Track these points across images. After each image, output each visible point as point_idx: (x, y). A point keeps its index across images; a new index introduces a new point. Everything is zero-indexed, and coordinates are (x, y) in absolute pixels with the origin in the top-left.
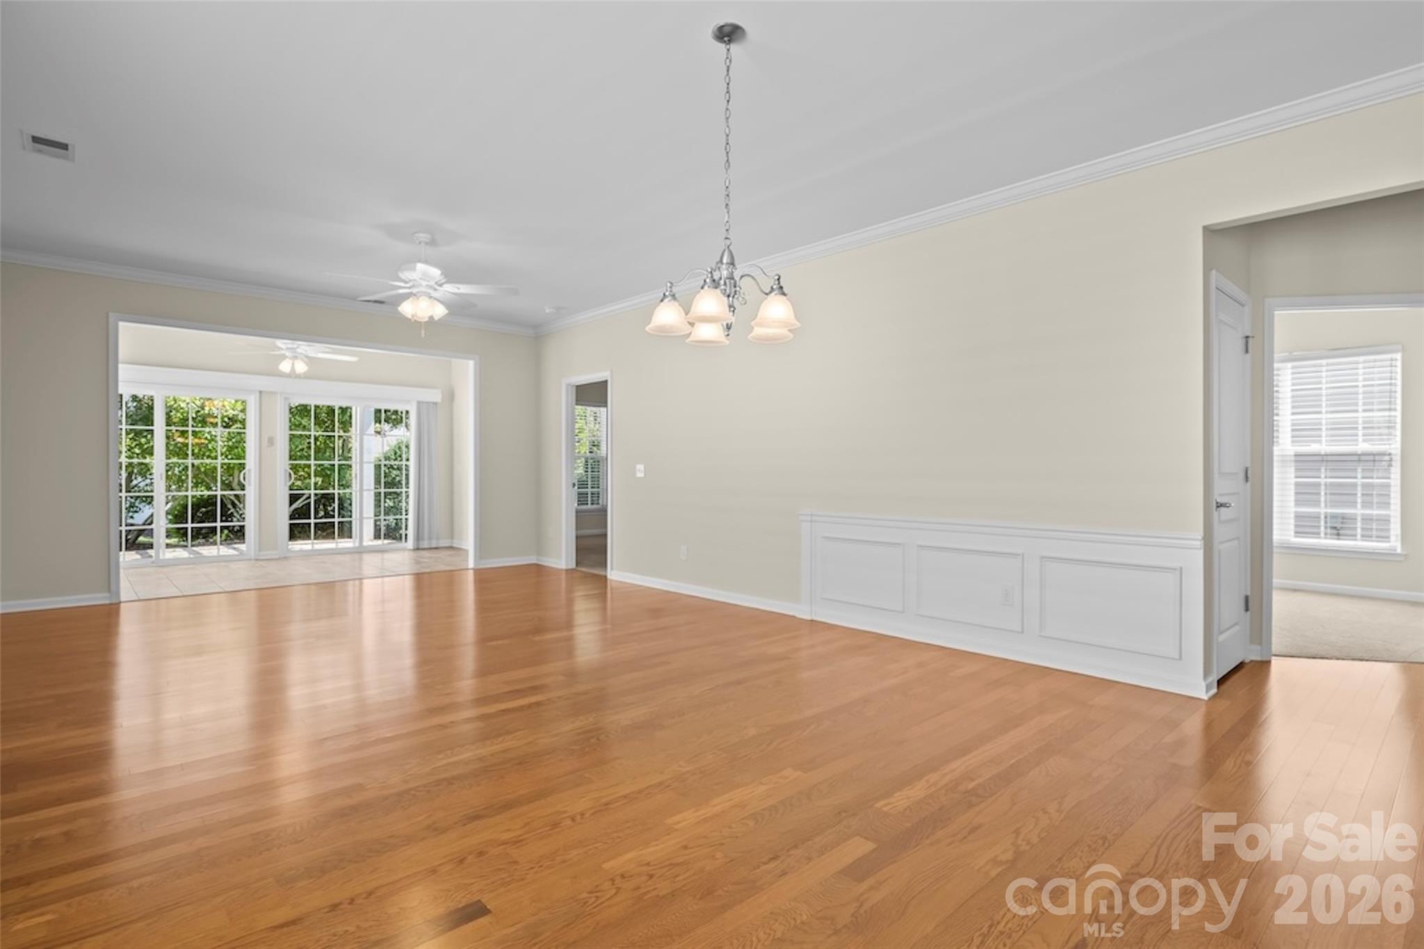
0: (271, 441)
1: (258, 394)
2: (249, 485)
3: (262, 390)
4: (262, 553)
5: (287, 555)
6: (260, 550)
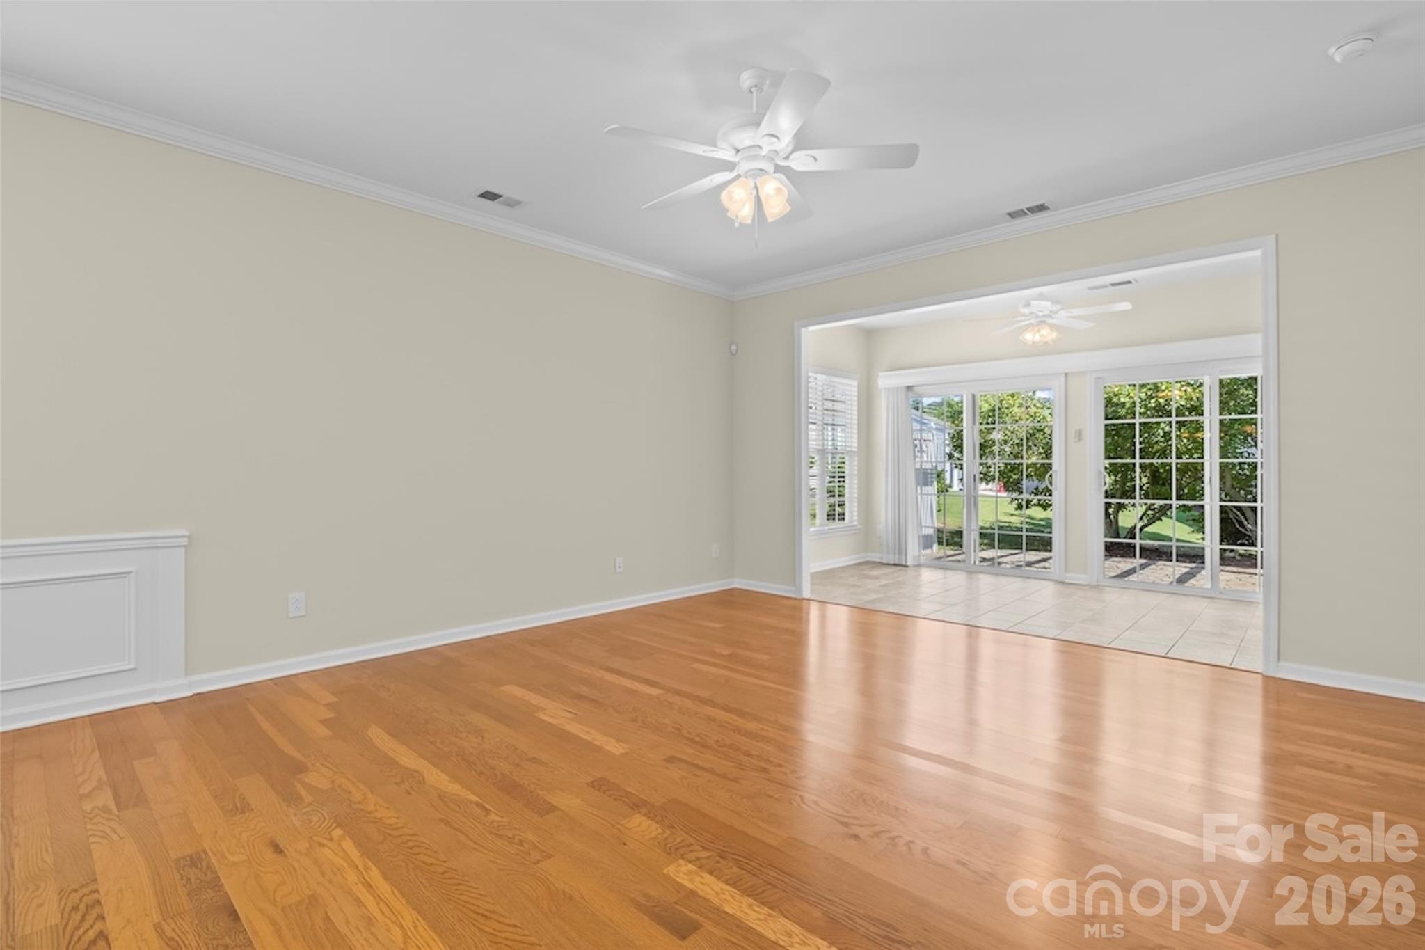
0: (1079, 435)
1: (1063, 379)
2: (1056, 490)
3: (1067, 371)
4: (1068, 575)
5: (1099, 583)
6: (1066, 571)
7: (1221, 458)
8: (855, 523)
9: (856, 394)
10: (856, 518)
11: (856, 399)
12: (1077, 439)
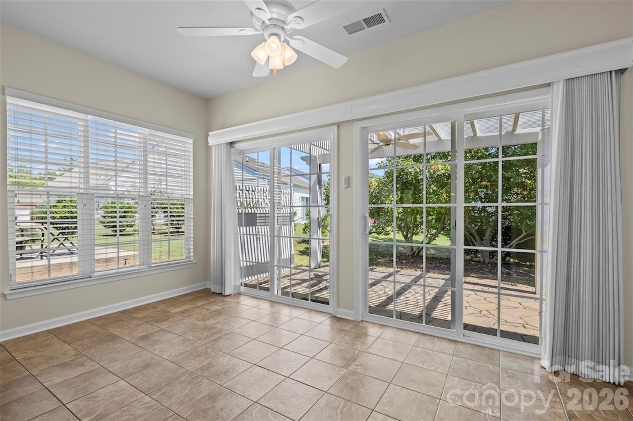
1: (336, 130)
4: (340, 310)
5: (363, 319)
6: (338, 307)
7: (465, 202)
8: (192, 258)
9: (192, 150)
10: (192, 254)
11: (192, 155)
12: (346, 186)
